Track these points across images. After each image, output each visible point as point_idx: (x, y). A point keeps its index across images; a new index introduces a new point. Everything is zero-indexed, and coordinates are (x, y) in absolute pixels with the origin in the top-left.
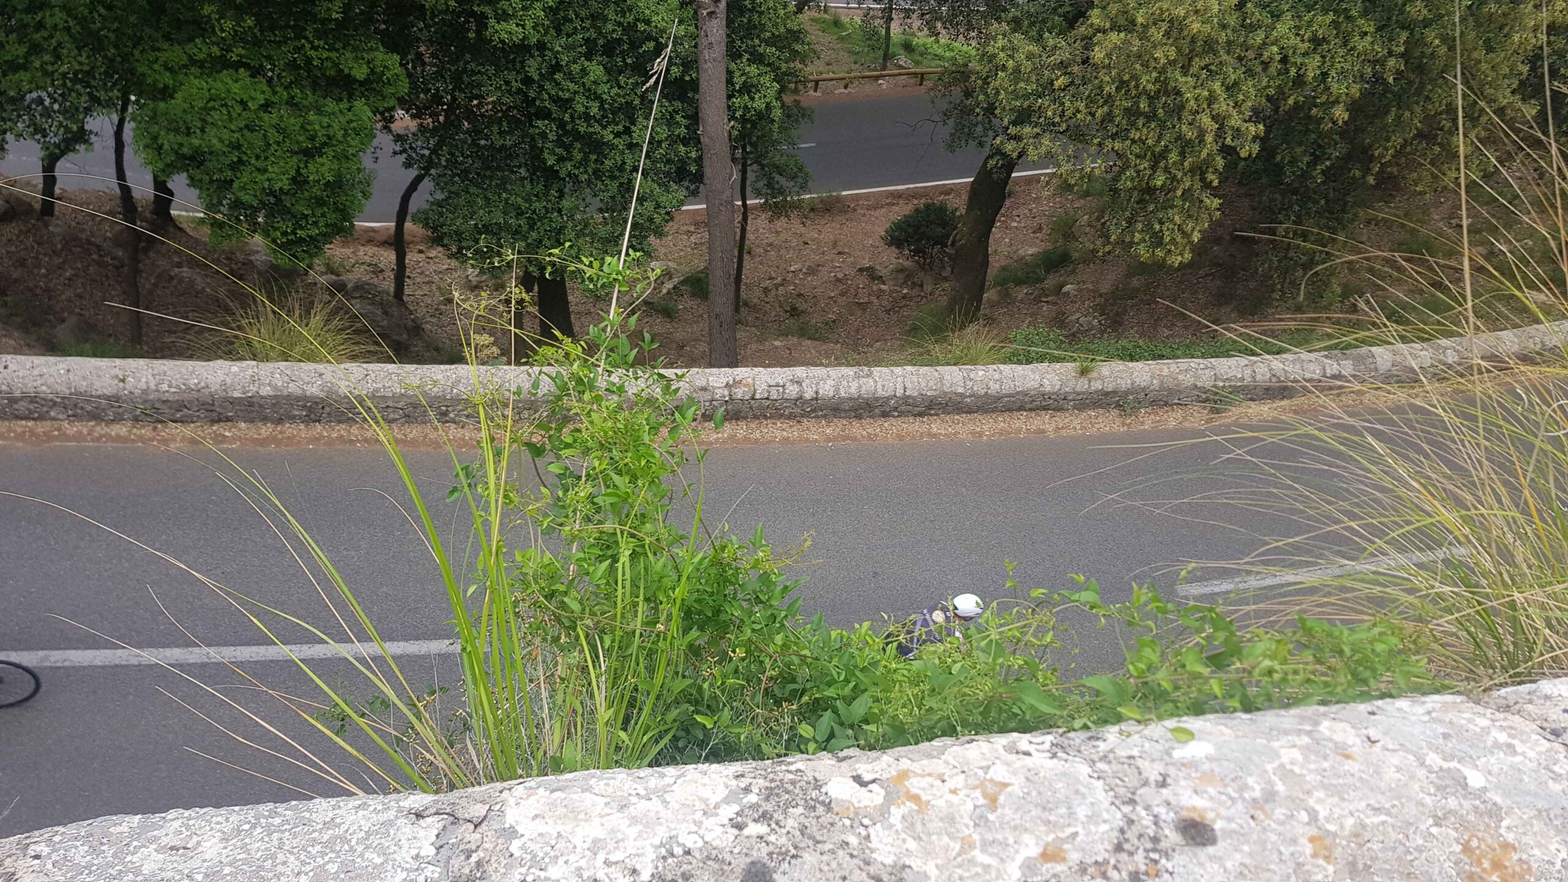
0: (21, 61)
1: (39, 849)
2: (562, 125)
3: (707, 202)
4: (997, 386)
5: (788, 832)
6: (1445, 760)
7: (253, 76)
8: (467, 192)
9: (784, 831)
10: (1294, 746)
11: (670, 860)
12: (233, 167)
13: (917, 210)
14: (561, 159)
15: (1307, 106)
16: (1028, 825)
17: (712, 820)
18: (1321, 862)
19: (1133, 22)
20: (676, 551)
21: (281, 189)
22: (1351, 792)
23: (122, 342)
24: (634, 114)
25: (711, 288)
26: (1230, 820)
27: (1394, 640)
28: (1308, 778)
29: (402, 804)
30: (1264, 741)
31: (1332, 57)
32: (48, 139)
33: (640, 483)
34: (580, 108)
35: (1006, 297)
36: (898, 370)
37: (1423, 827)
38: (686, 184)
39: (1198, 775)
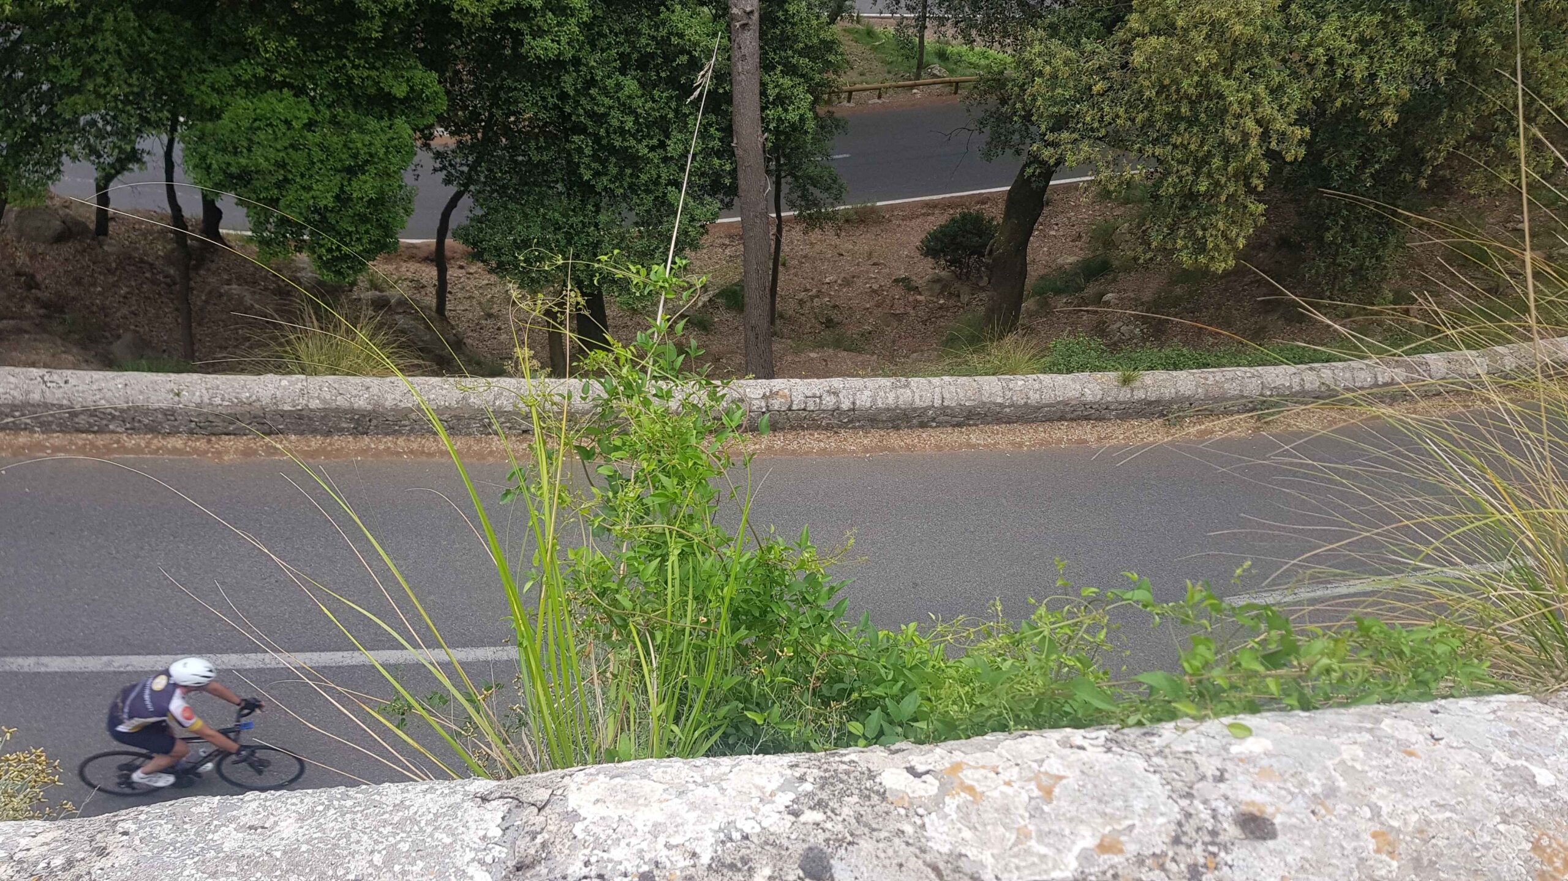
0: (76, 84)
1: (126, 826)
2: (597, 139)
3: (741, 215)
4: (1038, 396)
5: (844, 820)
6: (1511, 757)
7: (296, 95)
8: (506, 208)
9: (840, 819)
10: (1355, 743)
11: (729, 845)
12: (279, 185)
13: (953, 219)
14: (597, 174)
15: (1355, 108)
16: (1084, 817)
17: (768, 806)
18: (1384, 857)
19: (1173, 26)
20: (724, 550)
21: (326, 207)
22: (1415, 788)
23: (175, 358)
24: (668, 128)
25: (746, 300)
26: (1291, 814)
27: (1456, 642)
28: (1370, 774)
29: (467, 788)
30: (1325, 738)
31: (1381, 58)
32: (102, 160)
33: (687, 484)
34: (615, 123)
35: (1045, 307)
36: (936, 381)
37: (1490, 825)
38: (721, 196)
39: (1257, 770)
